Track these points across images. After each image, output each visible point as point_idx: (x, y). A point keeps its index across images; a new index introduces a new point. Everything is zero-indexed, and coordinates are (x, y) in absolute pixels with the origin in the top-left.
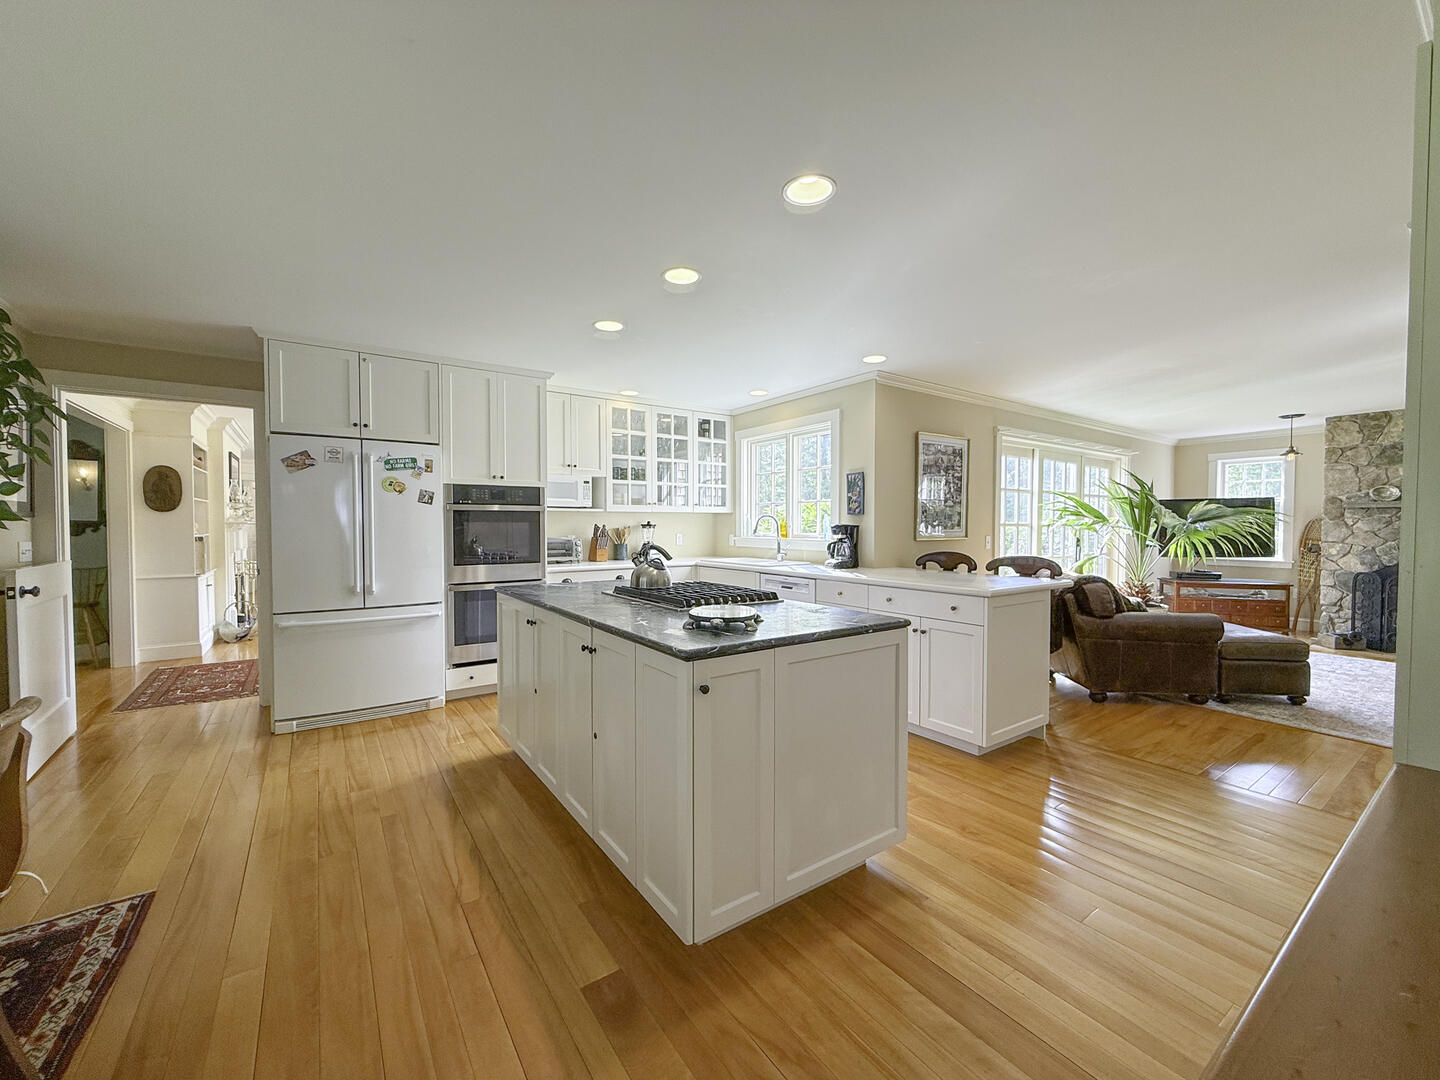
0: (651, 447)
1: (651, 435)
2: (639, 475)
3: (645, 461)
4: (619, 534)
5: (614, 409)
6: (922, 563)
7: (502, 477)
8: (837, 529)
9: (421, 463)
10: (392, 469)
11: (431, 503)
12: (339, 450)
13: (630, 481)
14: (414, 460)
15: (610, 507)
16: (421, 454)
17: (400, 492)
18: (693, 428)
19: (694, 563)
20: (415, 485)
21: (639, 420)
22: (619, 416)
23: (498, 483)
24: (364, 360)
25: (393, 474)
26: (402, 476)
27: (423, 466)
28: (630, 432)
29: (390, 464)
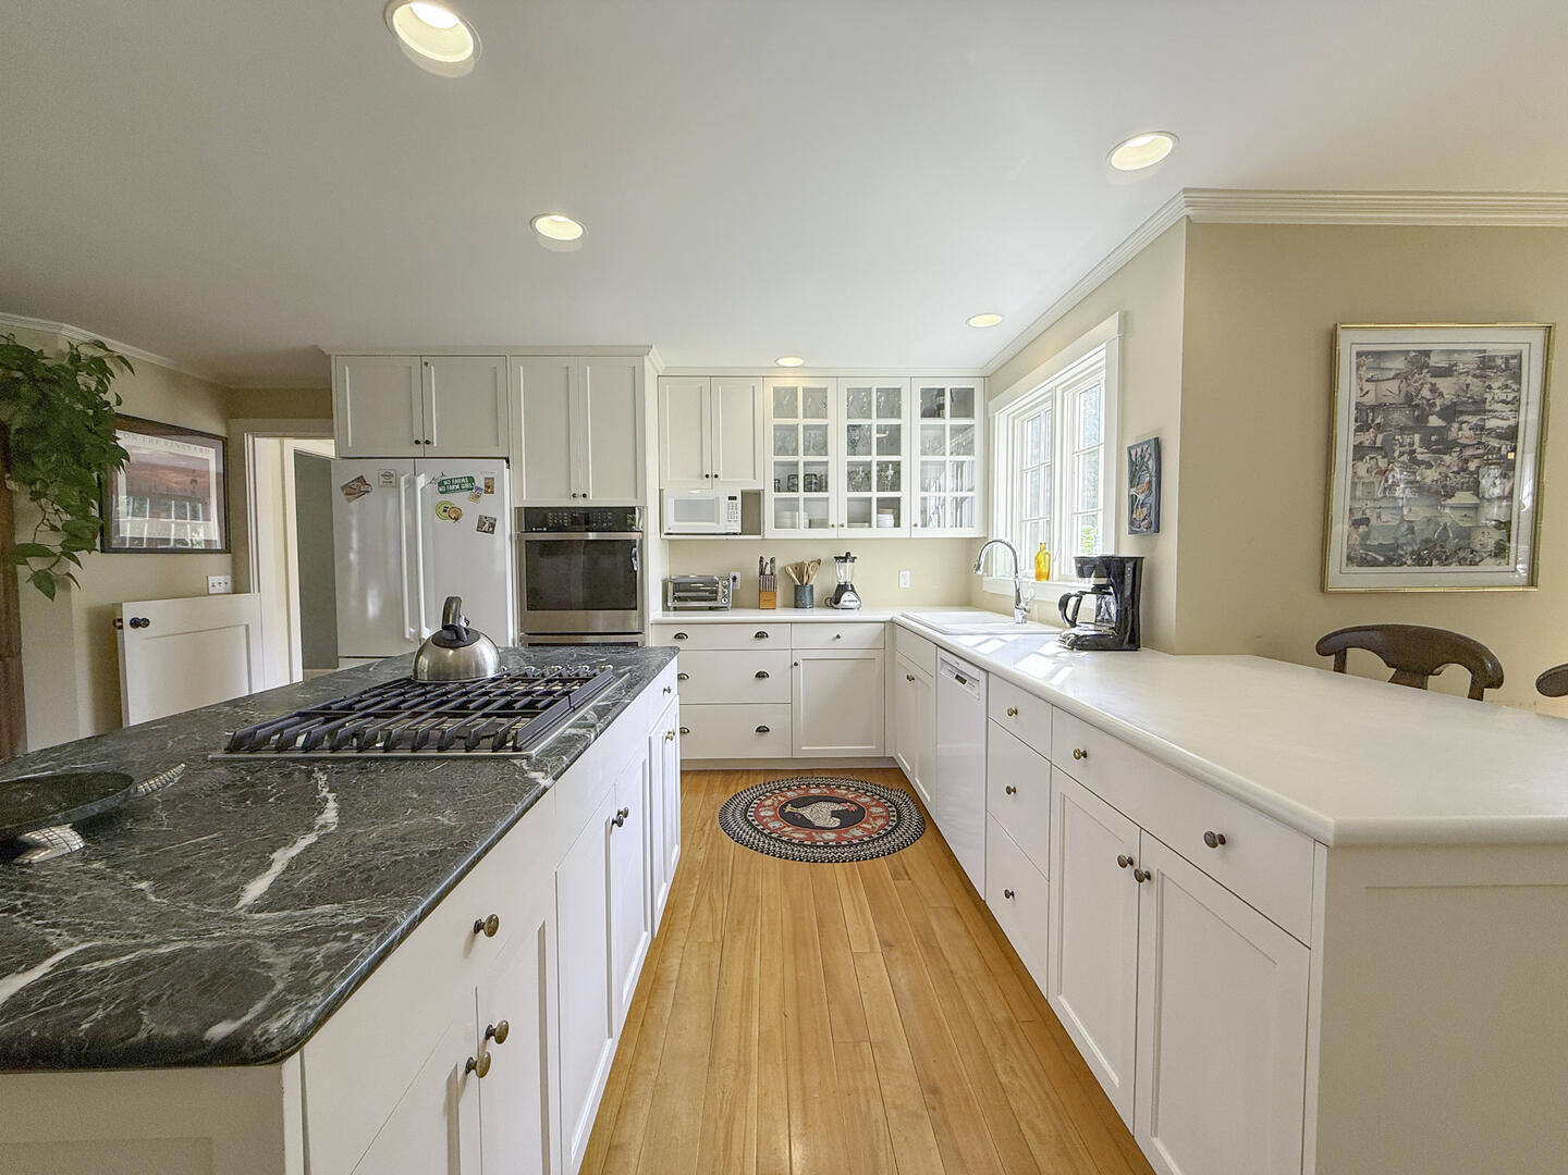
0: (838, 441)
1: (837, 422)
2: (817, 483)
3: (826, 463)
4: (800, 569)
5: (776, 390)
6: (1335, 650)
7: (584, 496)
8: (1085, 566)
9: (480, 483)
10: (446, 492)
11: (492, 532)
12: (392, 472)
13: (801, 494)
14: (471, 480)
15: (770, 531)
16: (479, 471)
17: (456, 519)
18: (912, 405)
19: (887, 617)
20: (472, 509)
21: (818, 401)
22: (785, 401)
23: (580, 503)
24: (426, 364)
25: (446, 497)
26: (460, 499)
27: (483, 487)
28: (801, 422)
29: (444, 486)
